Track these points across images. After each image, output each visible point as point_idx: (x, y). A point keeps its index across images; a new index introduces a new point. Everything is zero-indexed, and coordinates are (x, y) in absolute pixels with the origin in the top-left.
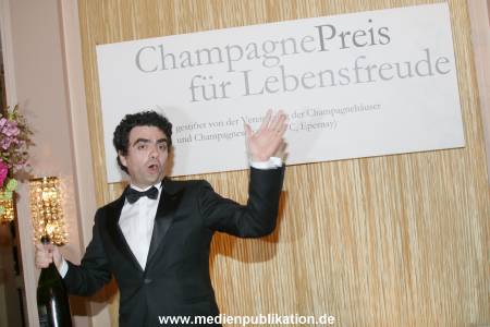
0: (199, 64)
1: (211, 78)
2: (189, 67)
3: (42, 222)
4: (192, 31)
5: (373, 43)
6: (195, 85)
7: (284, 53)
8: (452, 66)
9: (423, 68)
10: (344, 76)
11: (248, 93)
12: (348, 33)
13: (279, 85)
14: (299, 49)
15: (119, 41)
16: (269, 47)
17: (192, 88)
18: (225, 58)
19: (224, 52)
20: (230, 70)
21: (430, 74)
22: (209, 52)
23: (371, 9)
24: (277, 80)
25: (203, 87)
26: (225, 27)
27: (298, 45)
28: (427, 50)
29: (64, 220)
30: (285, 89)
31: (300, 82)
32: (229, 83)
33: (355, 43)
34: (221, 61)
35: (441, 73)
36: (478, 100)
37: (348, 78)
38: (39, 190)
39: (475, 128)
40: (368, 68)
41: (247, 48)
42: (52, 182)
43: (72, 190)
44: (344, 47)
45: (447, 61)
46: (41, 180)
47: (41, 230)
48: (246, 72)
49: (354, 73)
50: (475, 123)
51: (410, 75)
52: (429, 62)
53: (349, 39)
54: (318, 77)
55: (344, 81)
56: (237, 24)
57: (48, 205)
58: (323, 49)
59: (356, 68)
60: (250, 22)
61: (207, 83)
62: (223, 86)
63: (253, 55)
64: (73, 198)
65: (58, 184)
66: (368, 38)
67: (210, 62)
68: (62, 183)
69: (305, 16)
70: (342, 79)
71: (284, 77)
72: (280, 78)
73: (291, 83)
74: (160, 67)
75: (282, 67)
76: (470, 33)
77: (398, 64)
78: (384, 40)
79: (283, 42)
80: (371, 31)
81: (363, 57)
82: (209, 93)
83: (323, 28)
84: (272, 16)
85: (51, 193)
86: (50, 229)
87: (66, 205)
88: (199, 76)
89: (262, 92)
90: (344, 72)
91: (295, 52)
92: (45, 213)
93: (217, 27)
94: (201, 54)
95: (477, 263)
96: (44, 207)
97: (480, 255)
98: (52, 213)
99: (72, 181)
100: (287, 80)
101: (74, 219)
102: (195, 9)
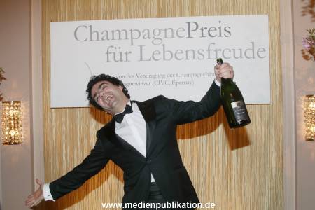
0: (113, 39)
1: (120, 48)
2: (106, 41)
3: (8, 128)
4: (111, 18)
5: (220, 36)
6: (109, 52)
7: (166, 37)
8: (267, 54)
9: (250, 54)
10: (201, 54)
11: (141, 59)
12: (206, 28)
13: (161, 56)
14: (175, 35)
15: (65, 20)
17: (107, 53)
18: (129, 37)
19: (129, 33)
20: (132, 45)
21: (253, 58)
22: (119, 32)
23: (221, 15)
24: (160, 53)
25: (114, 54)
26: (131, 17)
27: (175, 32)
28: (253, 43)
29: (22, 128)
30: (164, 59)
31: (174, 55)
32: (130, 52)
33: (209, 35)
34: (127, 38)
35: (260, 57)
36: (281, 76)
37: (203, 55)
38: (7, 108)
39: (278, 93)
40: (216, 51)
41: (143, 32)
42: (16, 104)
43: (28, 110)
44: (202, 36)
45: (265, 50)
46: (9, 102)
47: (7, 133)
48: (141, 47)
49: (207, 53)
50: (278, 90)
51: (241, 57)
52: (253, 50)
53: (206, 32)
54: (185, 53)
56: (138, 17)
57: (12, 118)
58: (189, 36)
59: (209, 50)
60: (146, 16)
61: (117, 51)
62: (126, 54)
63: (146, 36)
64: (29, 115)
65: (20, 106)
66: (217, 32)
67: (120, 39)
68: (23, 105)
69: (181, 15)
70: (200, 56)
71: (164, 52)
72: (162, 52)
73: (168, 55)
74: (89, 39)
75: (164, 45)
76: (280, 34)
77: (234, 50)
78: (227, 34)
79: (166, 30)
80: (220, 28)
81: (214, 44)
82: (118, 58)
83: (191, 24)
84: (161, 14)
85: (15, 111)
86: (13, 133)
87: (24, 119)
88: (112, 47)
89: (150, 60)
90: (201, 52)
92: (10, 123)
93: (126, 17)
94: (115, 33)
95: (272, 175)
96: (10, 119)
97: (274, 170)
98: (15, 123)
99: (29, 105)
100: (166, 53)
101: (29, 129)
102: (114, 6)
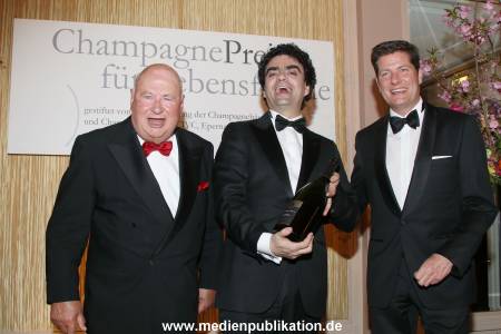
1: (124, 68)
2: (104, 55)
6: (108, 72)
7: (194, 59)
10: (244, 88)
12: (251, 52)
13: (186, 86)
14: (207, 57)
16: (181, 51)
17: (105, 75)
18: (140, 53)
19: (140, 47)
20: (144, 65)
22: (125, 44)
24: (184, 81)
27: (207, 53)
30: (191, 90)
31: (205, 86)
34: (135, 55)
37: (246, 90)
41: (161, 48)
44: (246, 62)
49: (252, 86)
54: (221, 85)
55: (244, 92)
61: (120, 73)
63: (166, 55)
67: (125, 54)
70: (241, 90)
71: (191, 80)
74: (77, 50)
75: (191, 70)
82: (120, 82)
83: (231, 44)
90: (243, 84)
91: (204, 59)
94: (118, 45)
100: (193, 82)
